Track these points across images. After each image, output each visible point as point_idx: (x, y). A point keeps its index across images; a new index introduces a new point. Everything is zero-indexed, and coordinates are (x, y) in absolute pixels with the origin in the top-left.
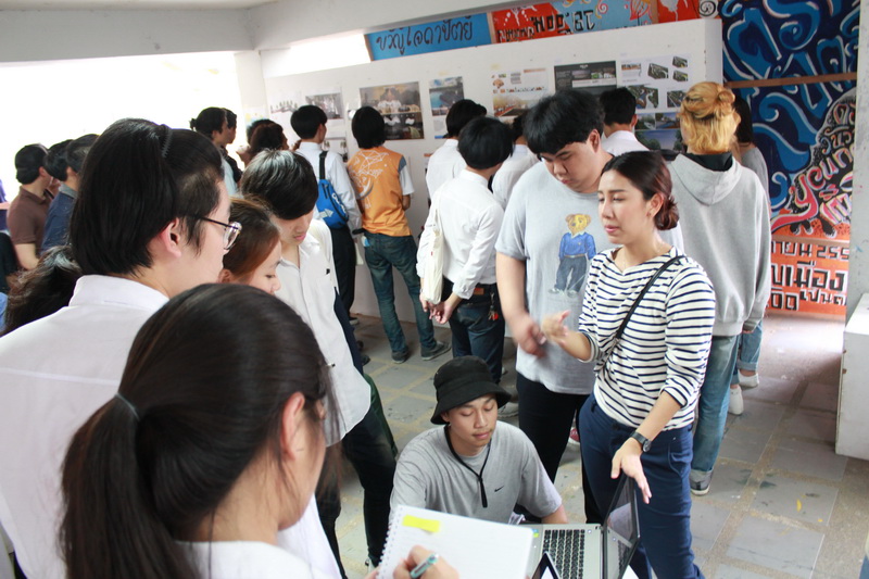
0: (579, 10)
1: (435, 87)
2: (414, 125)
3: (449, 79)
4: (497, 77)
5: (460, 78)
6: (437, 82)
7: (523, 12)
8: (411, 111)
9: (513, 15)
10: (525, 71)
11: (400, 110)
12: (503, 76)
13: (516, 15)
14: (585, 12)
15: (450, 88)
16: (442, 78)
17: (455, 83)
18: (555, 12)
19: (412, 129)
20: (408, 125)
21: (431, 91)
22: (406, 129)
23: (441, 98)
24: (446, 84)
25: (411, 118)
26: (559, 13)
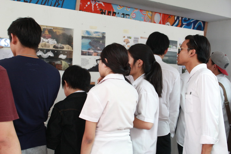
0: (124, 13)
1: (87, 35)
2: (66, 60)
3: (97, 32)
4: (126, 38)
5: (104, 33)
6: (88, 32)
7: (97, 5)
8: (65, 49)
9: (91, 4)
10: (141, 38)
11: (54, 47)
12: (130, 38)
13: (93, 5)
14: (126, 15)
15: (96, 38)
16: (92, 31)
17: (101, 36)
18: (113, 10)
19: (64, 63)
20: (61, 59)
21: (83, 37)
22: (58, 62)
23: (90, 44)
24: (94, 35)
25: (64, 55)
26: (115, 11)
